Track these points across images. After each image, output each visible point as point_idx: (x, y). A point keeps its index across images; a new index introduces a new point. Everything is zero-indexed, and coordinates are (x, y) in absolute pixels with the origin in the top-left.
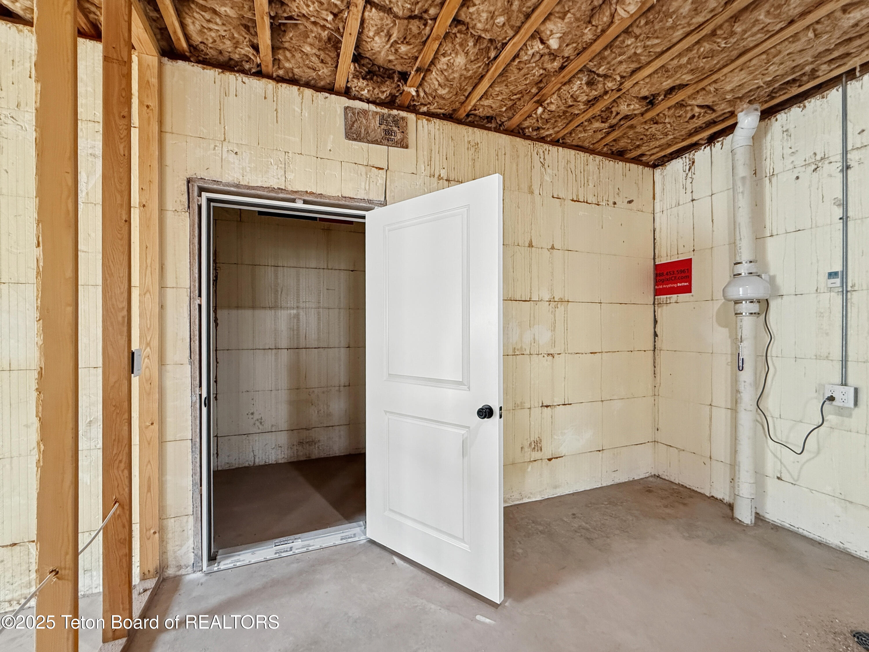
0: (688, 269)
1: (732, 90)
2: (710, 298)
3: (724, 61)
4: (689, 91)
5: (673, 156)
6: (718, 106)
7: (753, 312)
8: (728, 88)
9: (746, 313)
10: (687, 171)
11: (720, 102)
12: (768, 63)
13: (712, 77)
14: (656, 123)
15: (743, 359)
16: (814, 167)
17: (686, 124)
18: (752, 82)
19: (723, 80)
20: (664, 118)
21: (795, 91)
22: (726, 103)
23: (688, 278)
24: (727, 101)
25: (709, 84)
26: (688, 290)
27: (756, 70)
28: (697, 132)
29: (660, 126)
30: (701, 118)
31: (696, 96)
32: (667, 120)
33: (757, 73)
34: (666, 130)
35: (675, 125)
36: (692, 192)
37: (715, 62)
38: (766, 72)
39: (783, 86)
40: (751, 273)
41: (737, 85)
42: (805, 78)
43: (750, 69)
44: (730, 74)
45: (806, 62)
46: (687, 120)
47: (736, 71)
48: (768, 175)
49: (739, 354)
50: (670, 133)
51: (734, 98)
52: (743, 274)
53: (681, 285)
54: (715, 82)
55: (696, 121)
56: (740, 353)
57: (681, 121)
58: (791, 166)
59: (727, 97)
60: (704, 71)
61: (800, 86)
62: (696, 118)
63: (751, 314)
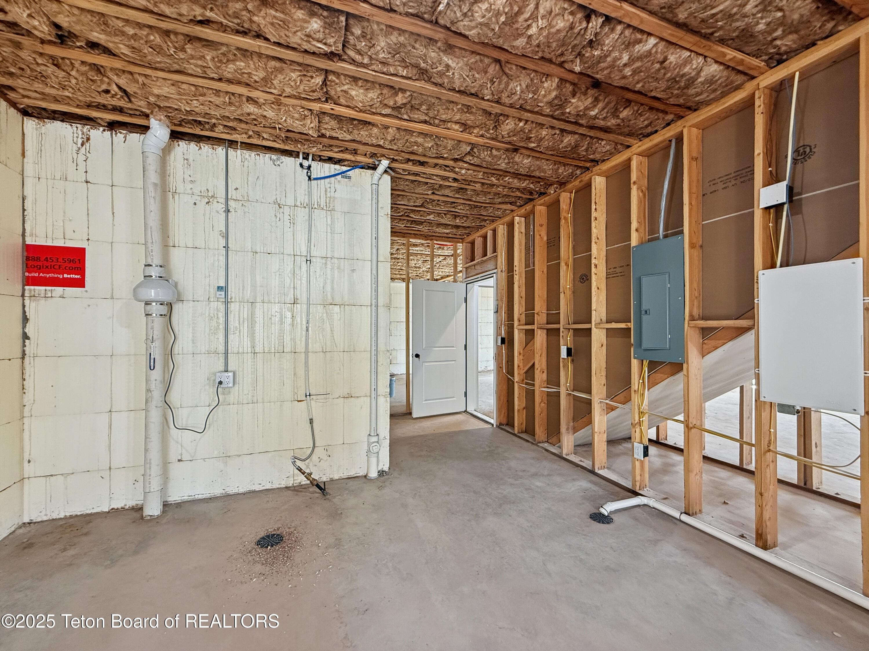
0: (79, 260)
1: (158, 95)
2: (109, 296)
3: (165, 66)
4: (118, 64)
5: (56, 116)
6: (136, 100)
7: (163, 314)
8: (156, 91)
9: (156, 315)
10: (79, 145)
11: (140, 97)
12: (195, 97)
13: (145, 69)
14: (57, 65)
15: (154, 358)
16: (207, 200)
17: (97, 93)
18: (176, 101)
19: (154, 81)
20: (71, 68)
21: (197, 131)
22: (146, 103)
23: (81, 270)
24: (148, 102)
25: (139, 74)
26: (80, 283)
27: (184, 94)
28: (98, 108)
29: (62, 74)
30: (115, 99)
31: (120, 74)
32: (73, 73)
33: (184, 97)
34: (66, 83)
35: (82, 85)
36: (86, 172)
37: (158, 60)
38: (190, 102)
39: (192, 122)
40: (161, 277)
41: (164, 95)
42: (207, 126)
43: (180, 90)
44: (161, 80)
45: (214, 116)
46: (100, 90)
47: (168, 82)
48: (171, 191)
49: (150, 354)
50: (70, 89)
51: (154, 104)
52: (154, 277)
53: (69, 276)
54: (146, 76)
55: (109, 99)
56: (152, 353)
57: (93, 87)
58: (190, 192)
59: (150, 98)
60: (144, 59)
61: (202, 130)
62: (110, 95)
63: (161, 315)
